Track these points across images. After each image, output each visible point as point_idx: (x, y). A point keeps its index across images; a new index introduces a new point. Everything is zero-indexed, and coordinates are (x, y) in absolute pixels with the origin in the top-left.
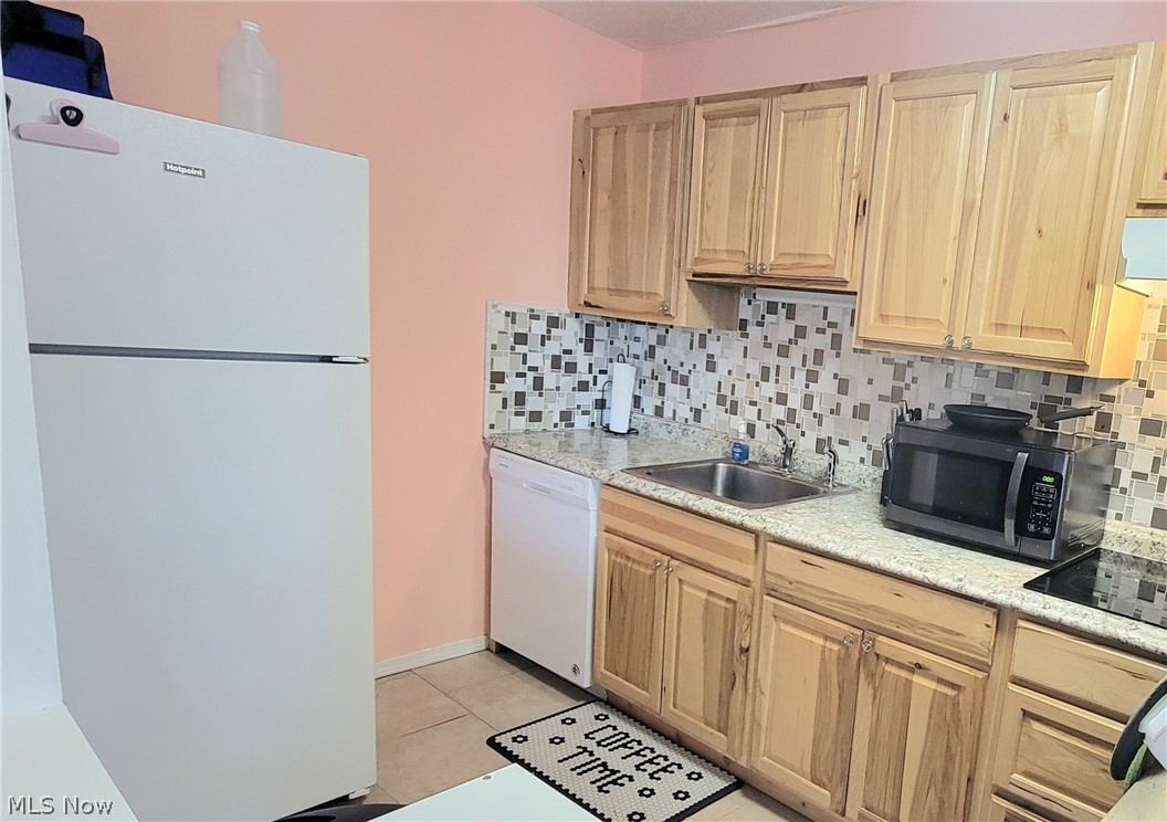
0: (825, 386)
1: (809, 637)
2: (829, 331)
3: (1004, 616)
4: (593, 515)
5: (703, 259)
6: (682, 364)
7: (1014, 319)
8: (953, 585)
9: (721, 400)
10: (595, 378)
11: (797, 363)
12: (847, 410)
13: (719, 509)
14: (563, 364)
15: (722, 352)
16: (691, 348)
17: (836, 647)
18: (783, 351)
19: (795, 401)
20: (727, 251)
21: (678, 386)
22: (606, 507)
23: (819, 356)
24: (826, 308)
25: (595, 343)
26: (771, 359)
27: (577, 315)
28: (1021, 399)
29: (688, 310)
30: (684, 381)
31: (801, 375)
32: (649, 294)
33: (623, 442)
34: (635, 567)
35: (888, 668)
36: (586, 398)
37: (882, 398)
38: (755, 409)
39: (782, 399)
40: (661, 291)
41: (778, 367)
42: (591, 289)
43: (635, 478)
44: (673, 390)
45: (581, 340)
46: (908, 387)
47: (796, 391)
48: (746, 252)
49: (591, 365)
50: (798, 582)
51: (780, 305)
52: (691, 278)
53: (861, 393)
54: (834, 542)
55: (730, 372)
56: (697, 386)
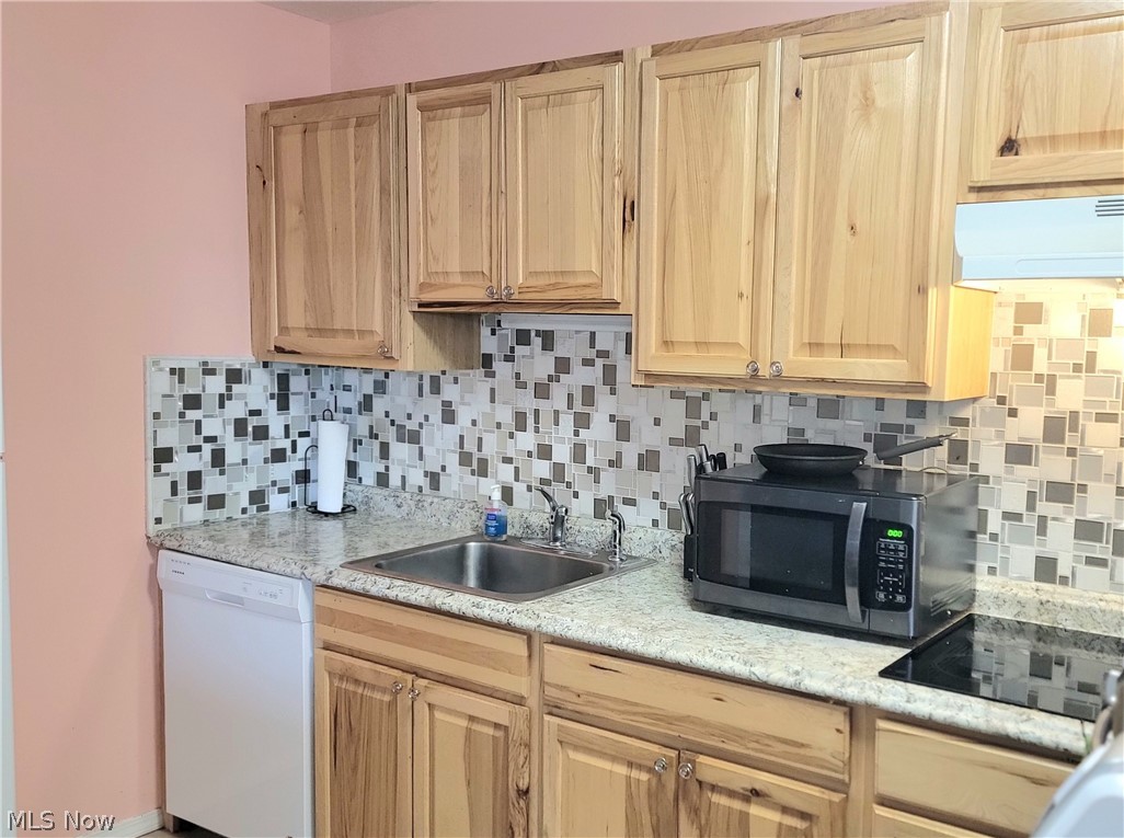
0: (600, 430)
1: (606, 765)
2: (599, 362)
3: (858, 717)
4: (306, 629)
5: (431, 285)
6: (409, 417)
7: (831, 336)
8: (788, 681)
9: (465, 459)
10: (294, 443)
11: (561, 404)
12: (630, 460)
13: (477, 606)
14: (250, 429)
15: (462, 397)
16: (421, 395)
17: (644, 777)
18: (542, 391)
19: (562, 454)
20: (462, 273)
21: (406, 444)
22: (321, 615)
23: (588, 394)
24: (593, 335)
25: (291, 397)
26: (527, 402)
27: (266, 365)
28: (849, 431)
29: (415, 350)
30: (414, 438)
31: (567, 421)
32: (362, 333)
33: (336, 525)
34: (368, 693)
35: (716, 798)
36: (284, 472)
37: (673, 442)
38: (511, 468)
39: (545, 452)
40: (378, 327)
41: (537, 412)
42: (284, 330)
43: (361, 575)
44: (400, 451)
45: (272, 396)
46: (705, 425)
47: (561, 440)
48: (486, 272)
49: (287, 427)
50: (588, 694)
51: (533, 334)
52: (416, 309)
53: (647, 437)
54: (631, 636)
55: (474, 423)
56: (431, 443)
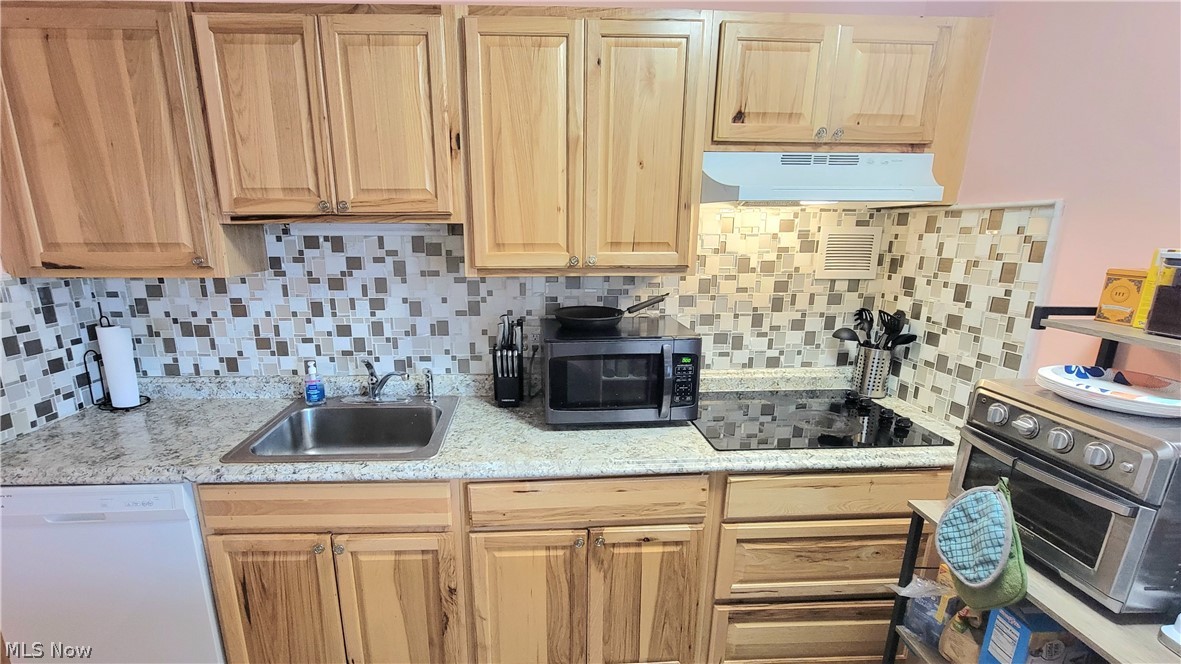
0: (395, 310)
1: (530, 553)
2: (389, 260)
5: (248, 200)
6: (194, 314)
9: (263, 344)
10: (69, 352)
11: (357, 293)
12: (423, 329)
14: (21, 346)
15: (253, 294)
16: (204, 294)
17: (560, 553)
18: (336, 284)
19: (360, 330)
20: (284, 189)
21: (195, 338)
23: (381, 284)
24: (381, 239)
25: (56, 309)
26: (322, 293)
27: (23, 281)
28: (589, 295)
29: (225, 257)
30: (203, 331)
31: (364, 306)
32: (164, 246)
33: (138, 418)
34: (280, 559)
35: (617, 550)
36: (65, 379)
37: (459, 313)
38: (311, 347)
39: (344, 331)
41: (332, 302)
42: (50, 245)
44: (188, 346)
45: (37, 311)
46: (484, 300)
47: (360, 321)
48: (312, 187)
49: (58, 338)
50: (512, 511)
51: (321, 240)
52: (229, 222)
53: (435, 311)
54: (546, 464)
55: (268, 314)
56: (224, 334)
